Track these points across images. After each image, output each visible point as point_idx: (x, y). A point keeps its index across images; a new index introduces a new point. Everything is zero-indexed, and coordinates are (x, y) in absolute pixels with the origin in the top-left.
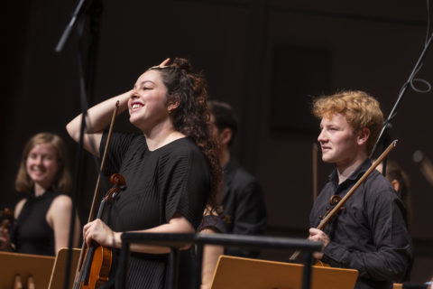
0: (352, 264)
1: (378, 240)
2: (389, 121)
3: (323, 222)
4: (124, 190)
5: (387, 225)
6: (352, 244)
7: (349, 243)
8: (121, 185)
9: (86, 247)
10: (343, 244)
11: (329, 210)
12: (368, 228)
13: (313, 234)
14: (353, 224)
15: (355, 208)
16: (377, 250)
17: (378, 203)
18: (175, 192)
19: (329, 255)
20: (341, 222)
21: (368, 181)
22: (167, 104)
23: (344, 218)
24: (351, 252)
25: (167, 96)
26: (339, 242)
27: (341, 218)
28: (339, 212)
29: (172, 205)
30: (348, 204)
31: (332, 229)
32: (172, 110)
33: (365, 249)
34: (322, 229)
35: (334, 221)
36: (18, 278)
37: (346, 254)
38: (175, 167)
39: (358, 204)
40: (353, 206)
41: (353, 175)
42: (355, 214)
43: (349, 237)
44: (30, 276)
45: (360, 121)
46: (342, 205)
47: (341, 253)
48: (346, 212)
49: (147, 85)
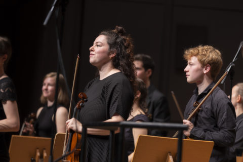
0: (206, 138)
1: (219, 125)
2: (233, 63)
3: (190, 116)
4: (86, 101)
5: (224, 117)
6: (206, 128)
7: (205, 127)
8: (85, 99)
9: (68, 133)
10: (201, 128)
11: (193, 110)
12: (214, 119)
13: (185, 123)
14: (206, 116)
15: (207, 108)
16: (219, 130)
17: (219, 105)
18: (115, 102)
19: (194, 134)
20: (200, 116)
21: (214, 93)
22: (109, 54)
23: (201, 113)
24: (205, 132)
25: (109, 50)
26: (199, 127)
27: (199, 114)
28: (198, 110)
29: (113, 109)
30: (203, 106)
31: (195, 120)
32: (112, 58)
33: (213, 130)
34: (190, 120)
35: (196, 116)
36: (38, 150)
37: (203, 133)
38: (114, 88)
39: (208, 106)
40: (206, 107)
41: (205, 90)
42: (207, 111)
43: (205, 124)
44: (44, 149)
45: (204, 60)
46: (200, 107)
47: (200, 133)
48: (202, 111)
49: (99, 44)
